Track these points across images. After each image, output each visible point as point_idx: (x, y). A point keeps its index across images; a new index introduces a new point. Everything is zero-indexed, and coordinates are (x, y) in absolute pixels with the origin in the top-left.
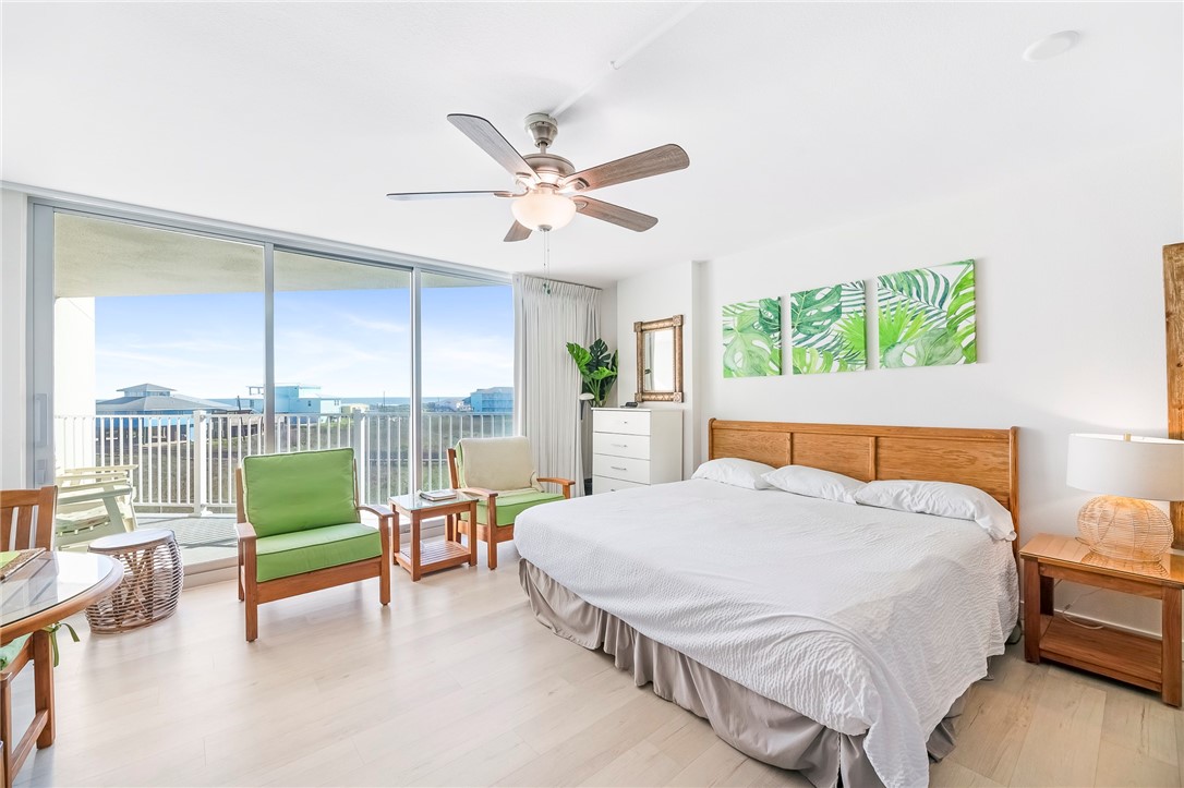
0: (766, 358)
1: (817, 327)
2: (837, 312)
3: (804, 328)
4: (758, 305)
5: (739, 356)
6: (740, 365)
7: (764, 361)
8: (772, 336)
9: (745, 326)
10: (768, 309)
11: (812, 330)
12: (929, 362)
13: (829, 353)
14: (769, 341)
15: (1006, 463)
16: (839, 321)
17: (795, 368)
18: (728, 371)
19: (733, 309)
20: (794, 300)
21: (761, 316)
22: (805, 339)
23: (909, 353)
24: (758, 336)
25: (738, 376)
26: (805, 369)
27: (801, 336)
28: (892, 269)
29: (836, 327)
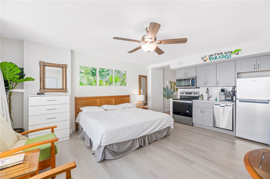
0: (93, 81)
1: (105, 76)
2: (108, 74)
3: (102, 76)
4: (91, 68)
5: (85, 80)
6: (85, 82)
7: (92, 82)
8: (94, 77)
9: (87, 73)
10: (94, 70)
11: (104, 77)
12: (121, 85)
13: (107, 82)
14: (94, 78)
15: (129, 100)
16: (109, 76)
17: (100, 84)
18: (81, 84)
19: (83, 68)
20: (100, 70)
21: (92, 71)
22: (102, 79)
23: (119, 83)
24: (91, 76)
25: (85, 85)
26: (102, 85)
27: (101, 78)
28: (117, 69)
29: (108, 77)
